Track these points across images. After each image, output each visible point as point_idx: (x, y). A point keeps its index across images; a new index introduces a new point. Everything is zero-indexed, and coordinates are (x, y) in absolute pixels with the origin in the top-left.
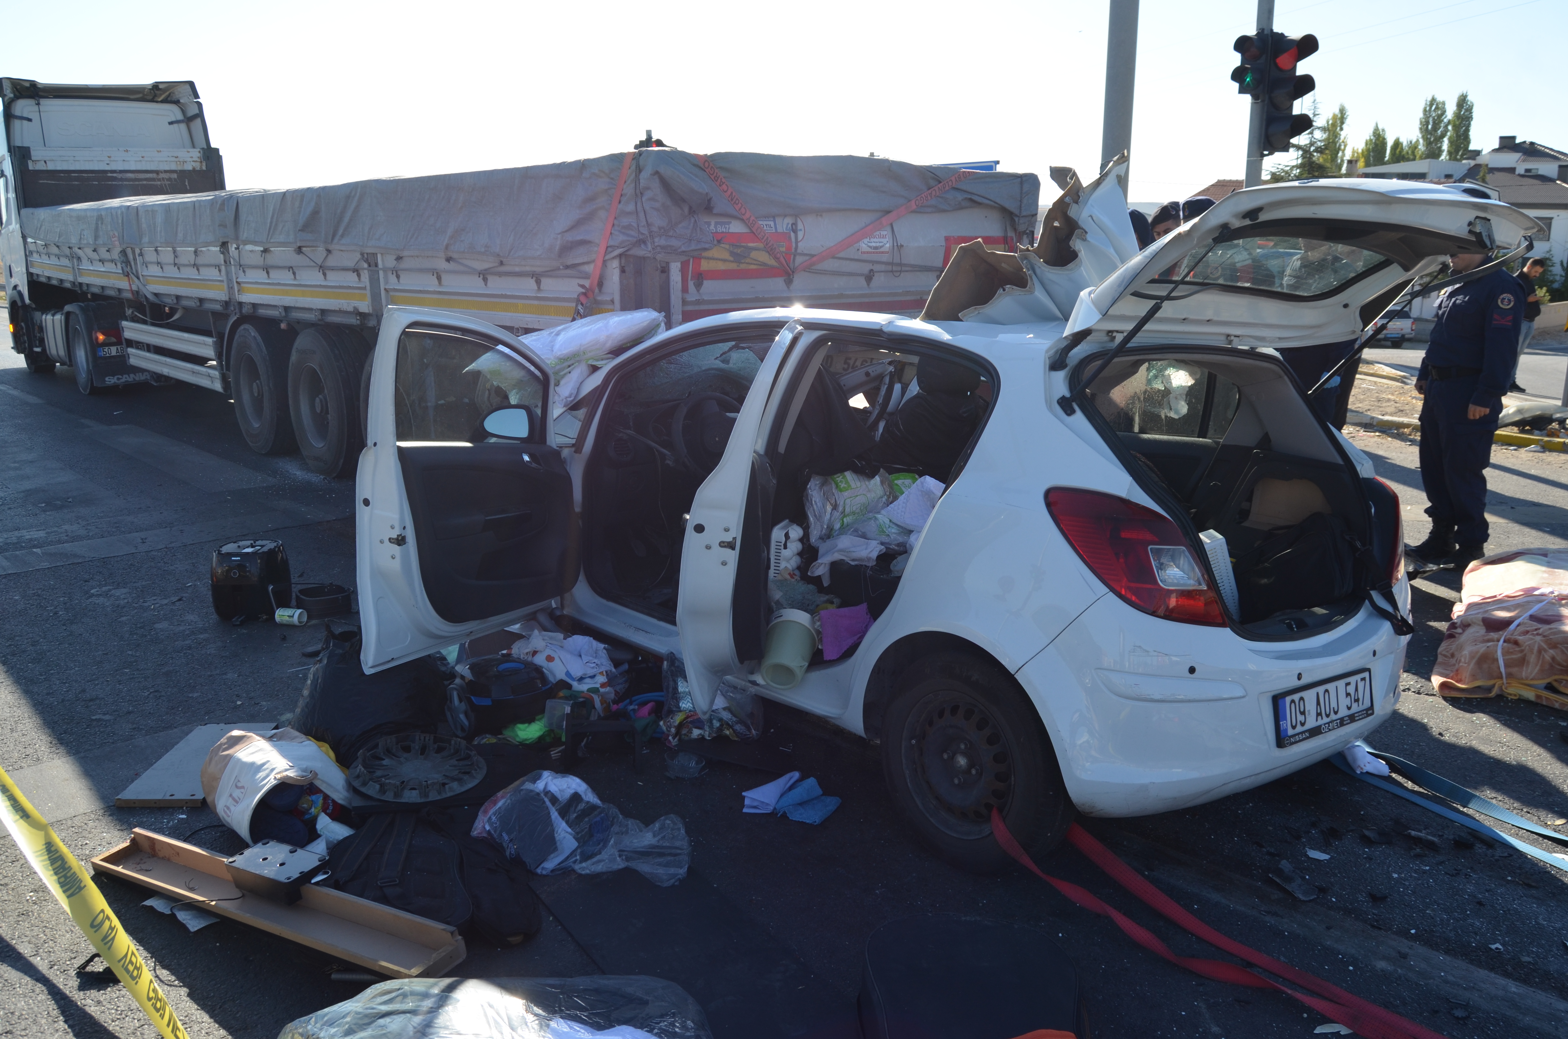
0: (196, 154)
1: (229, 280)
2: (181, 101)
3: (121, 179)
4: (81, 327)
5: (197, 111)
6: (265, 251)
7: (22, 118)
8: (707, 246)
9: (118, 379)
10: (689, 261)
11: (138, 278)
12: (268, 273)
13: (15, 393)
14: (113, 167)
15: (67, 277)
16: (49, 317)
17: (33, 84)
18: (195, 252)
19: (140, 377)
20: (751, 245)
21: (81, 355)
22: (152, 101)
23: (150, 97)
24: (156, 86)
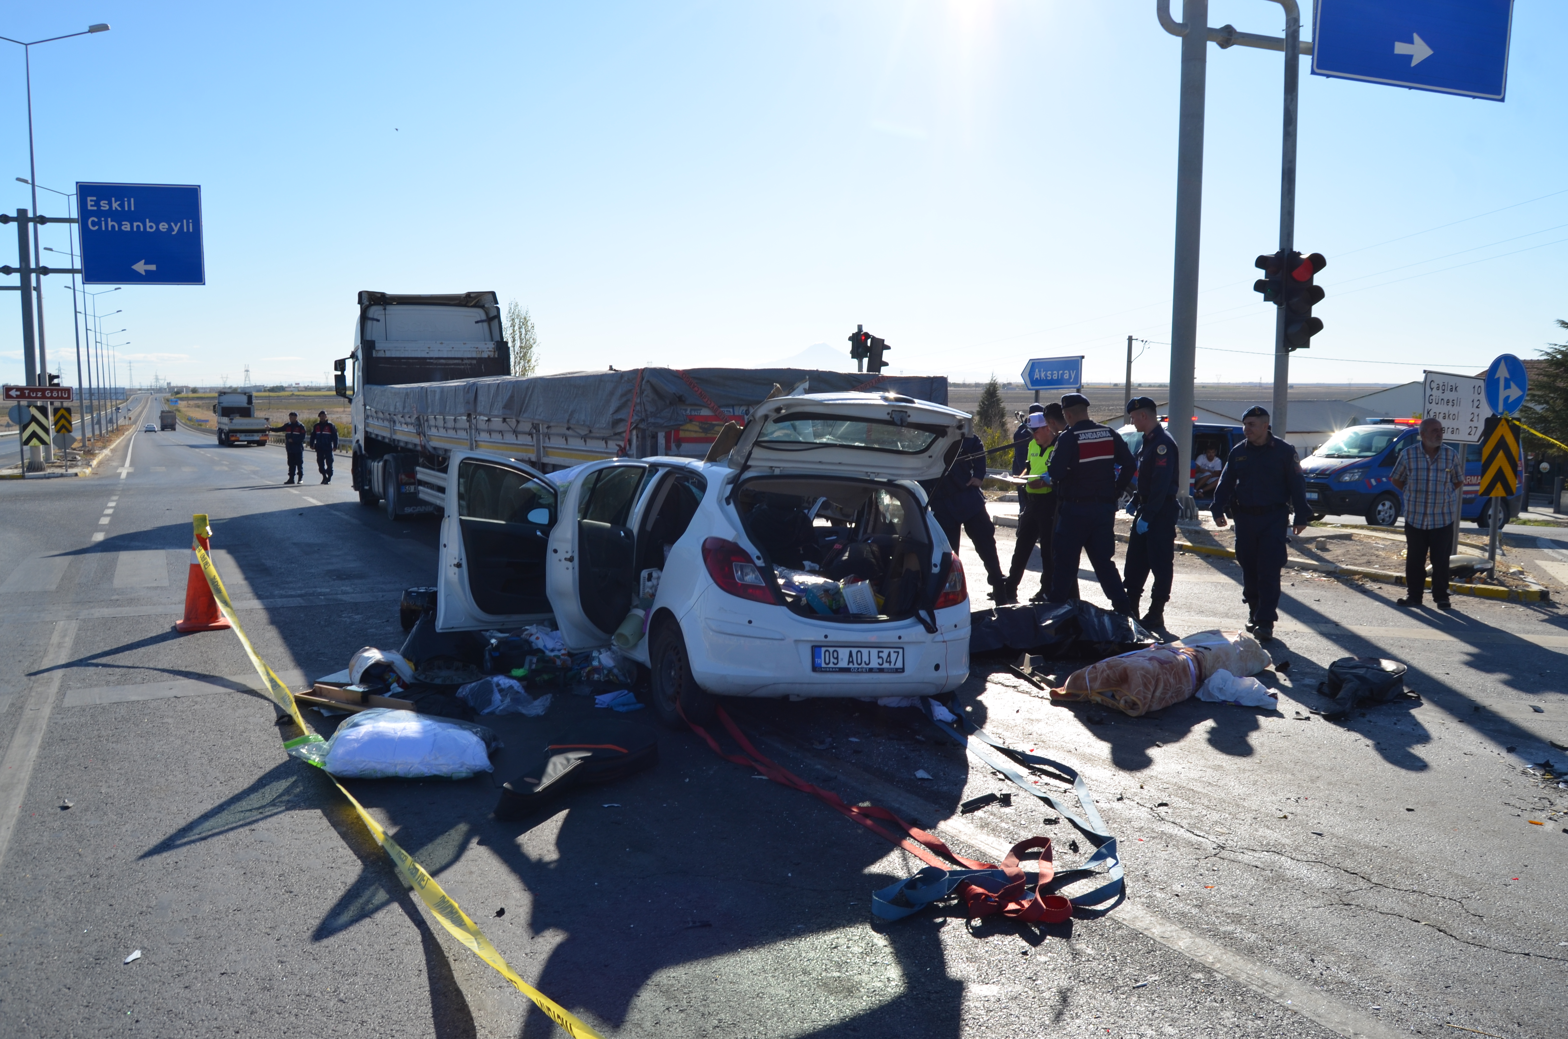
0: (491, 345)
1: (471, 439)
2: (486, 306)
3: (436, 364)
4: (392, 470)
5: (496, 314)
6: (489, 420)
7: (373, 319)
8: (681, 423)
9: (414, 509)
10: (671, 432)
11: (425, 436)
12: (490, 434)
13: (346, 517)
14: (431, 355)
15: (386, 434)
16: (376, 464)
17: (383, 295)
18: (455, 420)
19: (429, 509)
20: (714, 422)
21: (391, 490)
22: (465, 306)
23: (464, 303)
24: (469, 295)
